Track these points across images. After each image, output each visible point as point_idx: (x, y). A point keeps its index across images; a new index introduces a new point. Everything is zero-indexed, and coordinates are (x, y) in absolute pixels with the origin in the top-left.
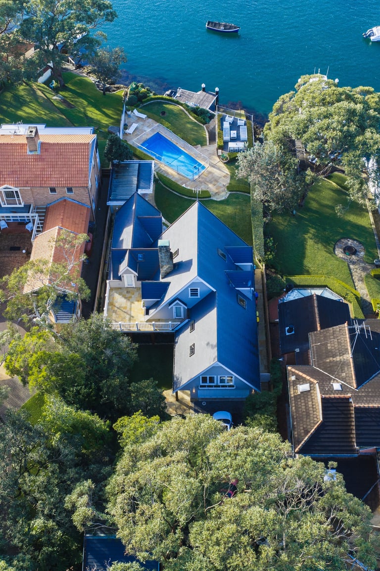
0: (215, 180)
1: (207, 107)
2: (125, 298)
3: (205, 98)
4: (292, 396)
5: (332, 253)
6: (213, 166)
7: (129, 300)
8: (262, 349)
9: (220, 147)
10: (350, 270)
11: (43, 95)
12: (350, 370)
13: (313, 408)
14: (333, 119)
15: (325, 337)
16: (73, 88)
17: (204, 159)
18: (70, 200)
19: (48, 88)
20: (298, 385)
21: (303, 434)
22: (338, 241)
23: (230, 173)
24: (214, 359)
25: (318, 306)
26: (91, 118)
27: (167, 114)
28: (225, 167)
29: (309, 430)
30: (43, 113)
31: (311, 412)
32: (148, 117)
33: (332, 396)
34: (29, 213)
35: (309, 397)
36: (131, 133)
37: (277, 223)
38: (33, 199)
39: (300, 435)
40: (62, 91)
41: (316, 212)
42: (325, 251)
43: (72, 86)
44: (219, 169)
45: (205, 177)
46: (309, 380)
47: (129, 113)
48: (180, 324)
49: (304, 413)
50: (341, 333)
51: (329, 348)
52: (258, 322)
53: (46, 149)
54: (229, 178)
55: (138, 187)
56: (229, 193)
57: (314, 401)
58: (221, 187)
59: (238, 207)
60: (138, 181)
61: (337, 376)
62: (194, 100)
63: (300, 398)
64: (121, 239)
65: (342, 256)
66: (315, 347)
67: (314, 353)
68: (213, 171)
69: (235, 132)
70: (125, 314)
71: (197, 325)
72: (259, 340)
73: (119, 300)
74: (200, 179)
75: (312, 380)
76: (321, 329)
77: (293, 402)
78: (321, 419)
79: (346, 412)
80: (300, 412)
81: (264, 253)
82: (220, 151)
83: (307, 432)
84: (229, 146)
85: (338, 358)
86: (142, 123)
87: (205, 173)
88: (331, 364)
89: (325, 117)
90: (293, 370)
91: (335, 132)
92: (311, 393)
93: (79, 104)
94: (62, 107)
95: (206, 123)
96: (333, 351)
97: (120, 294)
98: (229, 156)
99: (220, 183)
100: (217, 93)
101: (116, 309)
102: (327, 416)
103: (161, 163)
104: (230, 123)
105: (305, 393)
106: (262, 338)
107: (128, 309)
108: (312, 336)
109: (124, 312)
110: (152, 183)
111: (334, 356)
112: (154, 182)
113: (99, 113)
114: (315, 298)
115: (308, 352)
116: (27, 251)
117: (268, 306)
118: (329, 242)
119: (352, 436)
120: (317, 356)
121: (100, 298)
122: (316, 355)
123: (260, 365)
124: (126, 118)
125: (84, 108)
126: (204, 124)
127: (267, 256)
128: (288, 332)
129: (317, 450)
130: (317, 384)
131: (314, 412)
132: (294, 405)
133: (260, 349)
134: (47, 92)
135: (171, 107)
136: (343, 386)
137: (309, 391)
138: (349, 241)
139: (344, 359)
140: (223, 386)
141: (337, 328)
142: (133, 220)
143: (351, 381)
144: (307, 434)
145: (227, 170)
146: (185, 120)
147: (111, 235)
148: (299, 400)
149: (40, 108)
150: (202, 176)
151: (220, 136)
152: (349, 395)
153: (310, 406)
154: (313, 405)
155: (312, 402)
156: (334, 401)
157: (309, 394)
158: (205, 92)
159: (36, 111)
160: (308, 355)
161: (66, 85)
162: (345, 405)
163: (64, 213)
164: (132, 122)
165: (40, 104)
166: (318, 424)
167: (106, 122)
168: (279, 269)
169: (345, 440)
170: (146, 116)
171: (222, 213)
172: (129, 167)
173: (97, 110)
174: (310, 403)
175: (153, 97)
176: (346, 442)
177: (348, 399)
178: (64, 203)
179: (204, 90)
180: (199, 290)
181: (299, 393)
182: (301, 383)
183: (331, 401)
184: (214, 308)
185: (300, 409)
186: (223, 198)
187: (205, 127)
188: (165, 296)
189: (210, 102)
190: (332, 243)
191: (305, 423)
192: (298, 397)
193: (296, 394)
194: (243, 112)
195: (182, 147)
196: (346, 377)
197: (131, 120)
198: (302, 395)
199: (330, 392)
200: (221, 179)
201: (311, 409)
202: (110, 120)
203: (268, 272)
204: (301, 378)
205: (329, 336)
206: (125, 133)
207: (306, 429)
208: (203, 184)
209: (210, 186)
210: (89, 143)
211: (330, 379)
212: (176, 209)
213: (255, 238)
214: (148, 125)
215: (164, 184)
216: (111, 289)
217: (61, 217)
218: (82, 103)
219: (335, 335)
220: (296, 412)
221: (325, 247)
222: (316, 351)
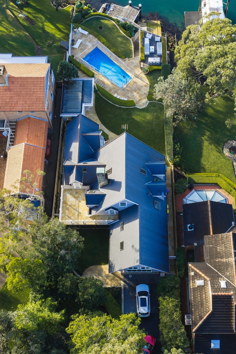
0: (138, 89)
1: (132, 21)
2: (75, 197)
3: (131, 12)
4: (192, 287)
5: (221, 152)
6: (137, 76)
7: (77, 199)
8: (170, 232)
9: (142, 61)
10: (233, 166)
11: (11, 14)
12: (232, 270)
13: (206, 300)
14: (228, 58)
15: (216, 241)
16: (34, 5)
17: (131, 72)
18: (32, 117)
19: (15, 6)
20: (196, 280)
21: (198, 319)
22: (226, 142)
23: (150, 82)
24: (137, 261)
25: (211, 211)
26: (48, 32)
27: (103, 29)
28: (146, 77)
29: (203, 316)
30: (12, 31)
31: (205, 303)
32: (90, 33)
33: (220, 294)
34: (3, 127)
35: (203, 290)
36: (77, 48)
37: (183, 127)
38: (5, 117)
39: (196, 319)
40: (26, 7)
41: (210, 117)
42: (217, 151)
43: (33, 3)
44: (141, 79)
45: (131, 86)
46: (203, 277)
47: (75, 30)
48: (113, 222)
49: (200, 303)
50: (227, 240)
51: (218, 250)
52: (168, 214)
53: (12, 82)
54: (149, 87)
55: (82, 102)
56: (149, 102)
57: (207, 294)
58: (142, 95)
59: (155, 114)
60: (82, 96)
61: (223, 274)
62: (123, 14)
63: (197, 290)
64: (71, 150)
65: (228, 155)
66: (208, 248)
67: (207, 252)
68: (137, 82)
69: (153, 47)
70: (75, 211)
71: (125, 226)
72: (168, 226)
73: (71, 199)
74: (128, 88)
75: (206, 277)
76: (213, 234)
77: (192, 292)
78: (211, 309)
79: (229, 305)
80: (197, 302)
81: (173, 157)
82: (142, 63)
83: (201, 318)
84: (149, 61)
85: (224, 260)
86: (84, 38)
87: (131, 83)
88: (220, 264)
89: (222, 56)
90: (193, 267)
91: (229, 71)
92: (205, 288)
93: (39, 19)
94: (26, 24)
95: (132, 37)
96: (221, 253)
97: (71, 194)
98: (149, 69)
99: (142, 92)
100: (140, 8)
101: (68, 206)
102: (216, 308)
103: (99, 74)
104: (149, 39)
105: (201, 287)
106: (170, 224)
107: (77, 206)
108: (206, 238)
109: (74, 209)
110: (93, 94)
111: (222, 258)
112: (94, 92)
113: (53, 27)
114: (209, 204)
115: (203, 247)
116: (4, 156)
117: (176, 202)
118: (220, 143)
119: (232, 321)
120: (210, 256)
121: (57, 193)
122: (208, 255)
123: (169, 246)
124: (74, 33)
125: (42, 23)
126: (130, 37)
127: (175, 160)
128: (190, 229)
129: (207, 330)
130: (209, 281)
131: (206, 303)
132: (192, 295)
133: (169, 233)
134: (14, 10)
135: (106, 22)
136: (227, 283)
137: (203, 286)
138: (233, 142)
139: (229, 261)
140: (143, 271)
141: (224, 235)
142: (78, 138)
143: (233, 280)
144: (201, 320)
145: (147, 80)
146: (117, 34)
147: (64, 140)
148: (196, 292)
149: (10, 26)
150: (129, 85)
151: (143, 52)
152: (232, 293)
153: (204, 298)
154: (206, 297)
155: (206, 295)
156: (221, 297)
157: (203, 288)
158: (131, 6)
159: (7, 29)
160: (203, 249)
161: (29, 2)
162: (229, 300)
163: (29, 129)
164: (78, 37)
165: (10, 23)
166: (209, 313)
167: (59, 36)
168: (184, 167)
169: (228, 324)
170: (88, 32)
171: (143, 119)
172: (75, 84)
173: (52, 25)
174: (204, 295)
175: (93, 13)
176: (228, 325)
177: (230, 296)
178: (29, 120)
179: (131, 5)
180: (126, 204)
181: (196, 286)
182: (198, 279)
183: (218, 297)
184: (137, 219)
185: (197, 299)
186: (144, 107)
187: (131, 39)
188: (102, 204)
189: (135, 16)
190: (221, 144)
191: (200, 310)
192: (196, 289)
193: (194, 287)
194: (159, 22)
195: (114, 60)
196: (230, 276)
197: (77, 36)
198: (198, 288)
199: (218, 290)
200: (143, 88)
201: (204, 300)
202: (62, 34)
203: (176, 169)
204: (198, 274)
205: (219, 241)
206: (73, 48)
207: (200, 315)
208: (130, 92)
209: (135, 94)
210: (44, 77)
211: (219, 276)
212: (110, 115)
213: (167, 144)
214: (90, 40)
215: (102, 95)
216: (65, 190)
217: (27, 133)
218: (41, 18)
219: (223, 241)
220: (194, 301)
221: (217, 147)
222: (209, 251)
